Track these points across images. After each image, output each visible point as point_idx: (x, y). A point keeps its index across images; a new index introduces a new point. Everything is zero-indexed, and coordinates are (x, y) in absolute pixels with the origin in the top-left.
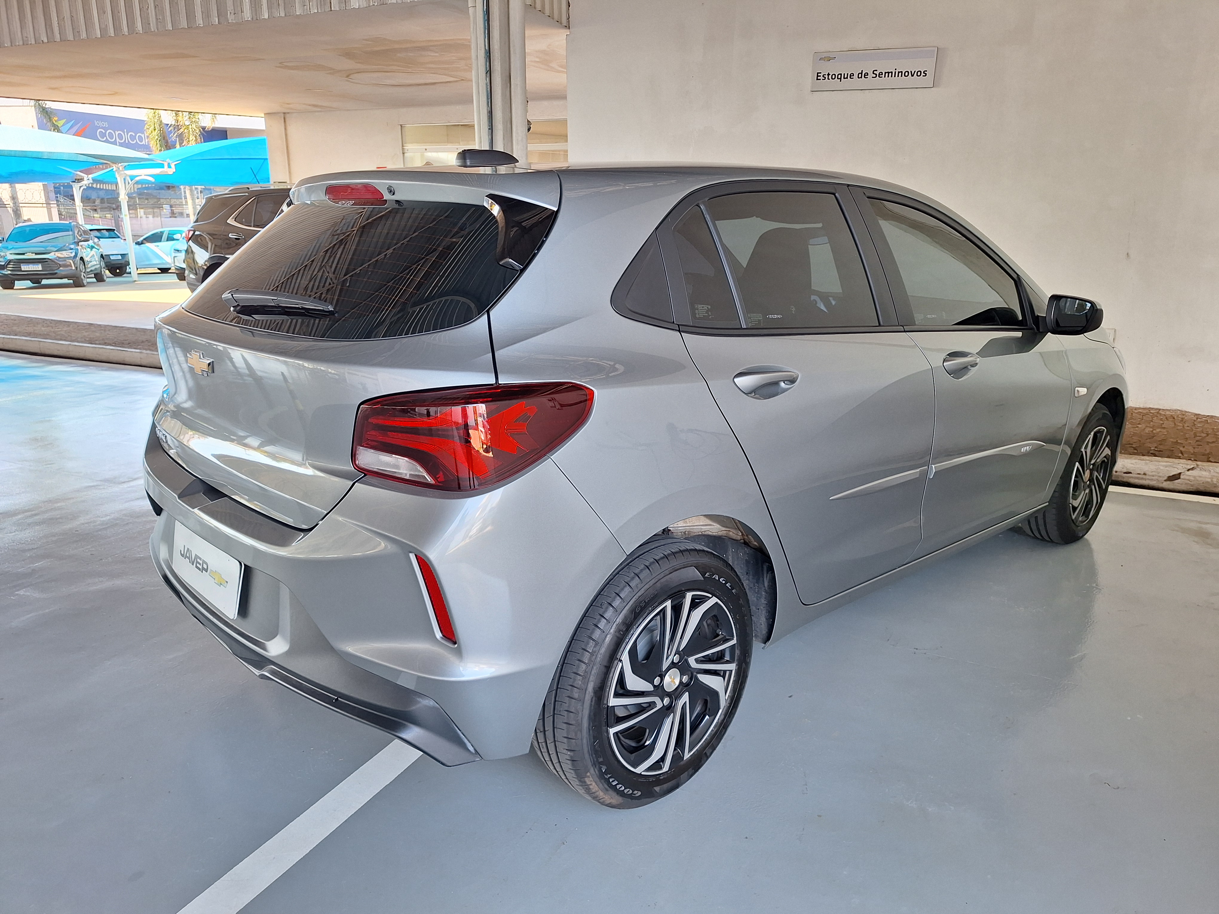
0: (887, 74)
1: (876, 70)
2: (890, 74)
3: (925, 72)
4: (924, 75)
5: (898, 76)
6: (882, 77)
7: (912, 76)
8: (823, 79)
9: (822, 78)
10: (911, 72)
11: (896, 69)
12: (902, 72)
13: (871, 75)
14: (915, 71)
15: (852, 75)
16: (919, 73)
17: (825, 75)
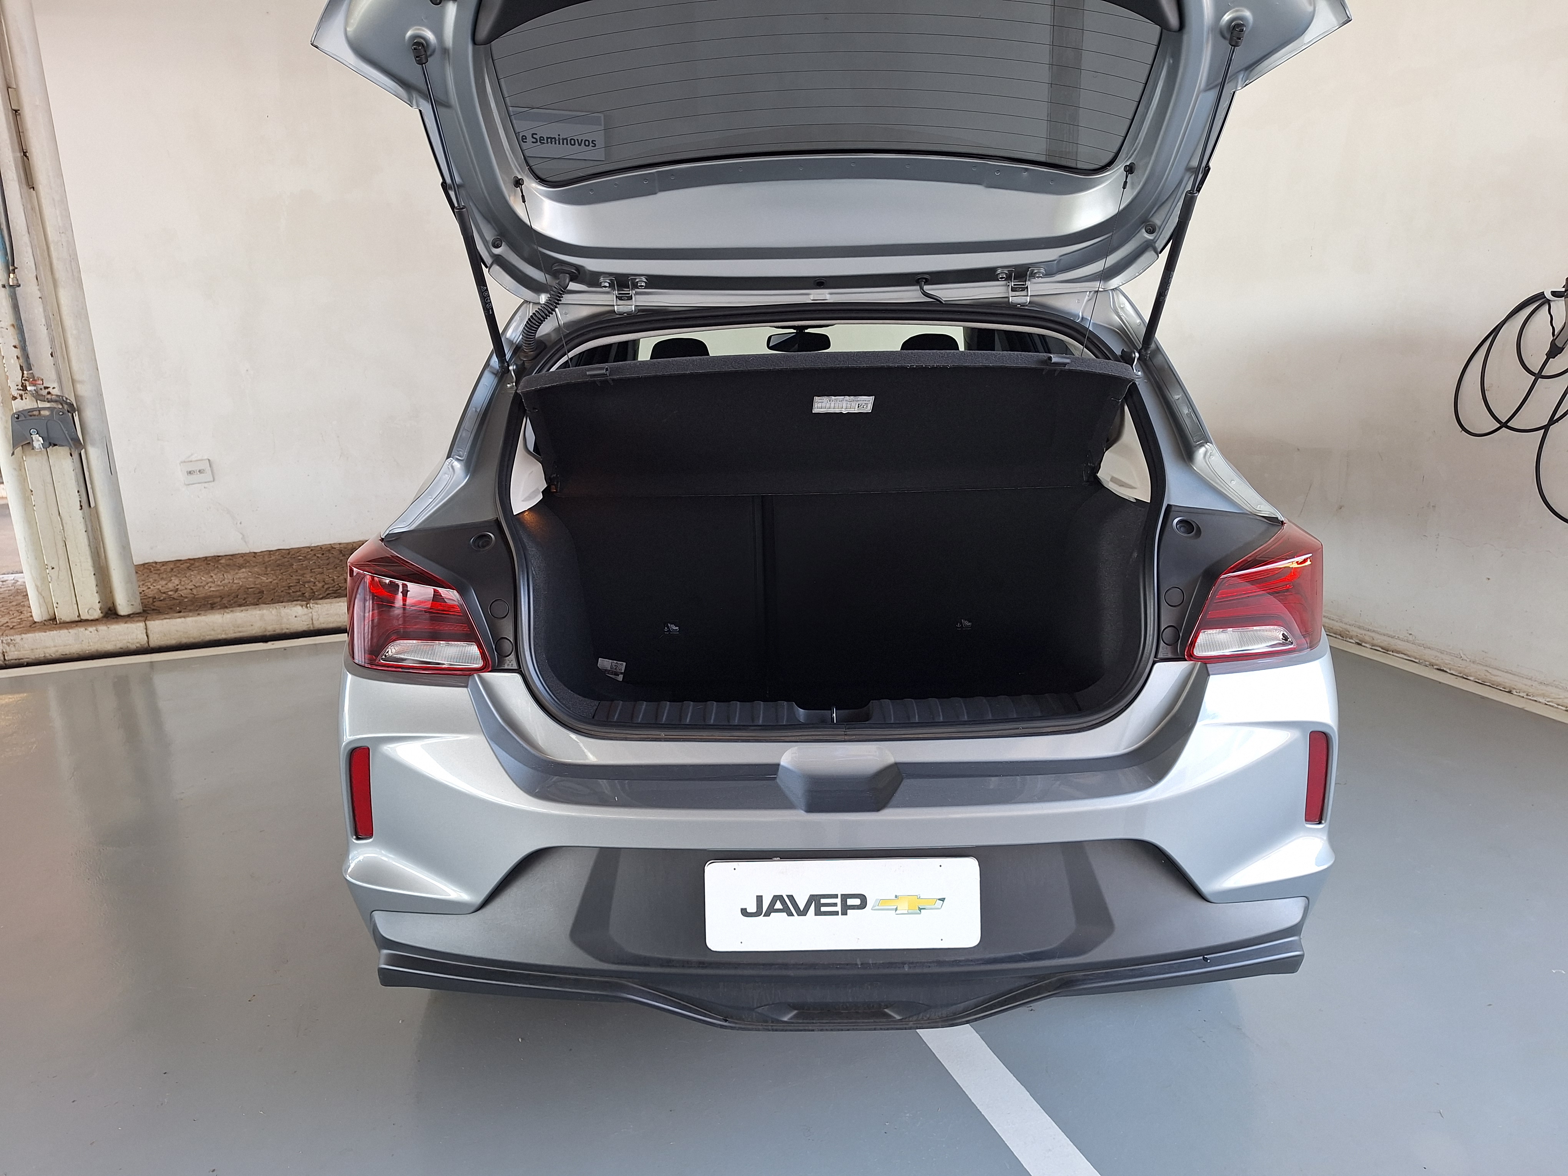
0: (549, 140)
1: (536, 134)
2: (553, 140)
3: (594, 142)
4: (593, 145)
5: (563, 144)
6: (544, 143)
7: (580, 145)
10: (578, 140)
11: (559, 135)
12: (566, 139)
13: (530, 139)
14: (582, 140)
16: (587, 143)
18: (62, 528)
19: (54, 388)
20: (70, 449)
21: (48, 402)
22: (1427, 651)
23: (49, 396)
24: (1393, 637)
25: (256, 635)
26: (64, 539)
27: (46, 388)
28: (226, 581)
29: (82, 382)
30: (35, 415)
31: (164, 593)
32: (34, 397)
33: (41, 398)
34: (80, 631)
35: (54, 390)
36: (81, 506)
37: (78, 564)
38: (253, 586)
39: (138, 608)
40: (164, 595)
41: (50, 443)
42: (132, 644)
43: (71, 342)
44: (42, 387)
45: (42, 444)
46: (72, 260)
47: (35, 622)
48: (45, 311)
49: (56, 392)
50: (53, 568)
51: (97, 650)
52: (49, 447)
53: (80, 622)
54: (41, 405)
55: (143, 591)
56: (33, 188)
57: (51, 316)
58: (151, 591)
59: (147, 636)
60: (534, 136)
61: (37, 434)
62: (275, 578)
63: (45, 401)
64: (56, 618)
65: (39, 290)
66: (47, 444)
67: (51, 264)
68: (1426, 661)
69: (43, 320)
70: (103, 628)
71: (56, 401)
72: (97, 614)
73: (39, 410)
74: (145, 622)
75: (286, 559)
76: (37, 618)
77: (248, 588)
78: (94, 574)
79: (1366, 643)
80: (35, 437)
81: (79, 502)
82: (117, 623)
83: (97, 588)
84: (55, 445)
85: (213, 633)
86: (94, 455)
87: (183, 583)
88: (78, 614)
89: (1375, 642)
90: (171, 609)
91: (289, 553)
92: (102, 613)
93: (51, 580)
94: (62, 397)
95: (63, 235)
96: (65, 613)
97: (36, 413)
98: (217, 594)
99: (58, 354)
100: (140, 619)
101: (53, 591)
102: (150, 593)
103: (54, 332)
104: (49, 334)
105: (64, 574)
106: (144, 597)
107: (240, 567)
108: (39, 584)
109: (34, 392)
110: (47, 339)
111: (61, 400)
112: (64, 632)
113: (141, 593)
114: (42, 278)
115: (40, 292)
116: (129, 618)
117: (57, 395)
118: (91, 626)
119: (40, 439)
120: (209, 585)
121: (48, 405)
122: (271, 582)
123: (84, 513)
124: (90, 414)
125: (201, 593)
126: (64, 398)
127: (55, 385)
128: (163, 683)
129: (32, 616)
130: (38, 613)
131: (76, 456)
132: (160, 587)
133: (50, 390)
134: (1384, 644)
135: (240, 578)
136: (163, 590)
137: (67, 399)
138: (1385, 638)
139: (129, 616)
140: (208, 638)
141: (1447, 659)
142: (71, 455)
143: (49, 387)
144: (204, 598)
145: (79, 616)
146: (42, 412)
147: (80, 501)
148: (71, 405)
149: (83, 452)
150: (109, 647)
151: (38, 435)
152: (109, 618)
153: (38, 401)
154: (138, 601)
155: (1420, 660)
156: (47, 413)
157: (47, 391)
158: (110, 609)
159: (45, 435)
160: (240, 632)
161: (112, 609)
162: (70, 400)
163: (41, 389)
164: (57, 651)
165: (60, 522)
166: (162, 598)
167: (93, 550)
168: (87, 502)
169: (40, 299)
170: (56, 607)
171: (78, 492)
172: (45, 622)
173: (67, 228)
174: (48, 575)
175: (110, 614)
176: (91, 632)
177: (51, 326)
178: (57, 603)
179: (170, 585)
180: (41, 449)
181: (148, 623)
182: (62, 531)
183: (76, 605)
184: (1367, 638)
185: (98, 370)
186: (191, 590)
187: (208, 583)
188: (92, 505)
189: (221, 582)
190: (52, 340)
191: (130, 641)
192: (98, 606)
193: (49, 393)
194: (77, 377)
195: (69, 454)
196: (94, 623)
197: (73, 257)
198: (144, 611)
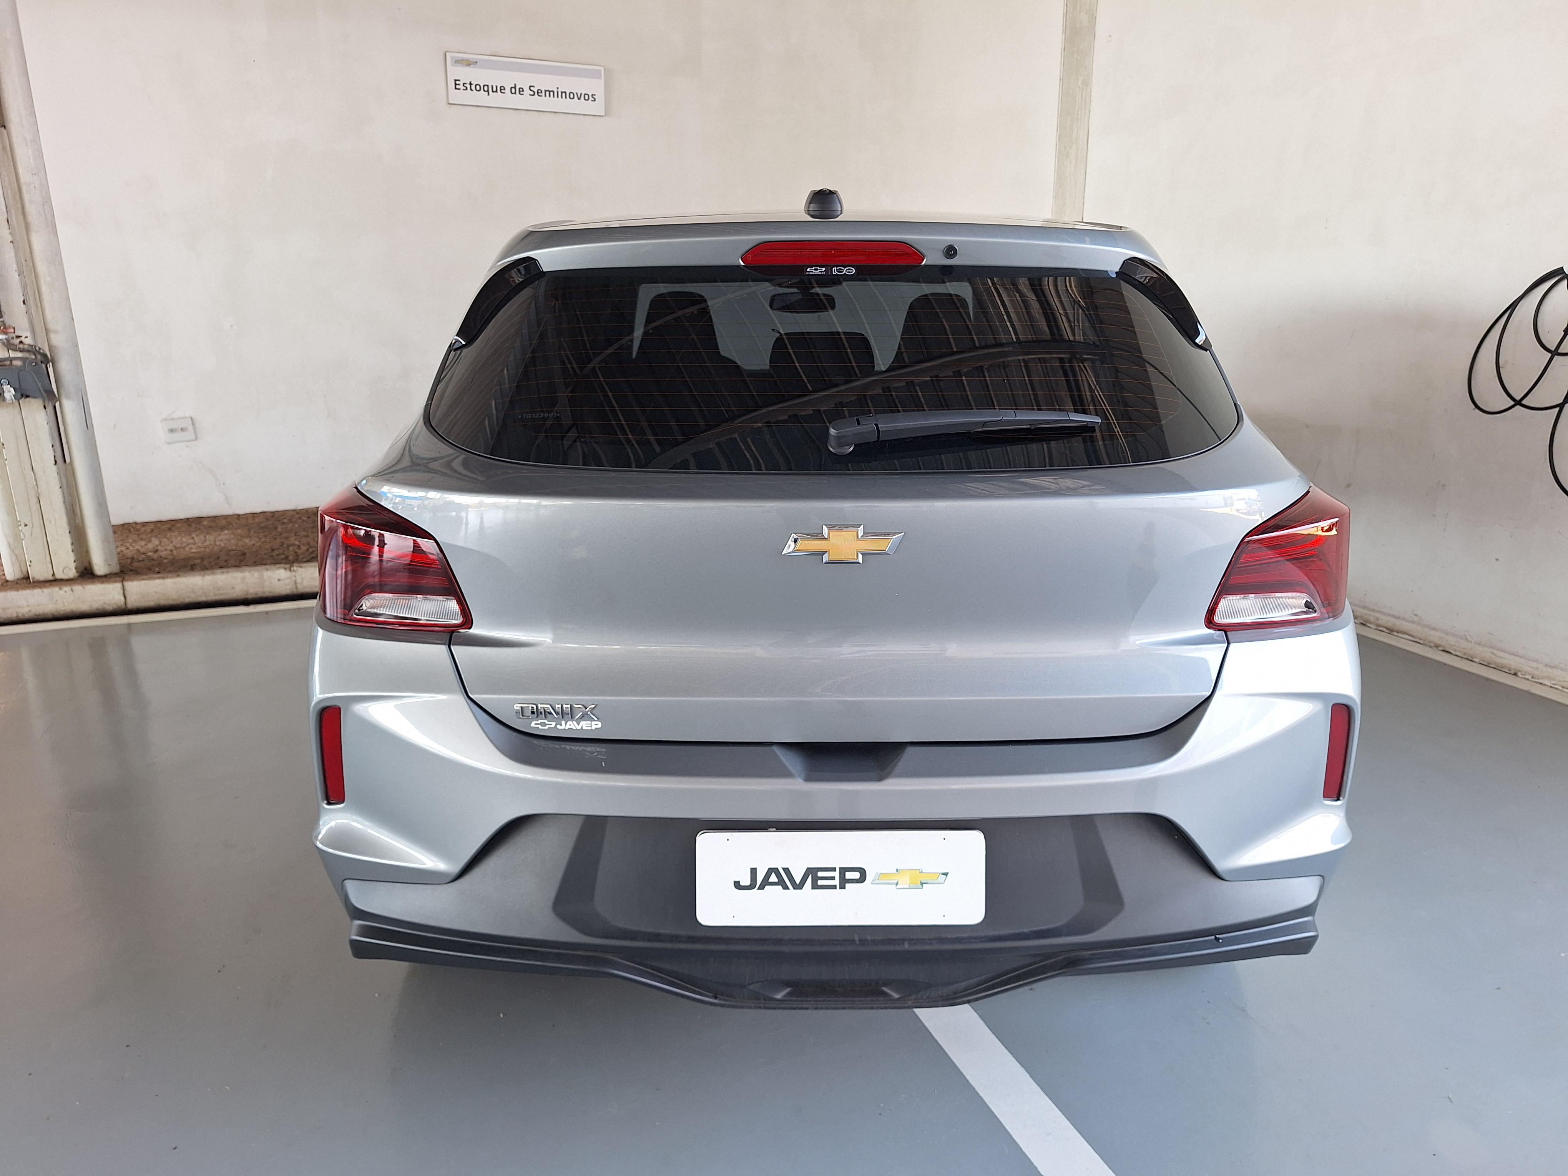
0: (547, 93)
1: (533, 86)
2: (552, 93)
3: (594, 96)
4: (593, 99)
5: (562, 97)
6: (541, 96)
7: (579, 99)
8: (464, 90)
9: (461, 87)
10: (577, 93)
11: (558, 88)
12: (565, 93)
13: (527, 91)
14: (581, 94)
15: (502, 89)
16: (587, 97)
17: (466, 84)
18: (35, 483)
19: (26, 337)
20: (44, 401)
21: (20, 351)
22: (1433, 632)
23: (21, 346)
24: (1398, 618)
25: (238, 598)
26: (37, 494)
27: (18, 337)
28: (208, 543)
29: (56, 332)
30: (5, 365)
31: (144, 553)
32: (5, 345)
33: (12, 347)
34: (55, 590)
35: (27, 339)
36: (56, 461)
37: (53, 522)
38: (234, 548)
39: (116, 568)
40: (143, 556)
41: (22, 394)
42: (109, 605)
43: (44, 289)
44: (14, 335)
45: (14, 395)
46: (45, 204)
47: (8, 581)
48: (16, 256)
49: (28, 341)
50: (26, 525)
51: (72, 612)
52: (21, 398)
53: (55, 581)
54: (12, 354)
55: (122, 551)
56: (5, 127)
57: (23, 261)
58: (130, 552)
59: (125, 597)
60: (532, 88)
61: (8, 384)
62: (257, 540)
63: (16, 351)
64: (29, 577)
65: (11, 233)
66: (19, 395)
67: (23, 207)
68: (1430, 642)
69: (15, 266)
70: (78, 588)
71: (28, 351)
72: (72, 573)
73: (11, 360)
74: (122, 582)
75: (270, 522)
76: (9, 576)
77: (230, 551)
78: (70, 532)
79: (1370, 623)
80: (6, 388)
81: (53, 458)
82: (93, 583)
83: (73, 547)
84: (27, 396)
85: (192, 595)
86: (69, 408)
87: (163, 544)
88: (52, 572)
89: (1380, 622)
90: (150, 569)
91: (273, 516)
92: (77, 572)
93: (24, 537)
94: (35, 347)
95: (35, 177)
96: (38, 572)
97: (8, 363)
98: (198, 555)
99: (31, 302)
100: (118, 579)
101: (26, 550)
102: (129, 554)
103: (27, 278)
104: (21, 280)
105: (38, 531)
106: (121, 557)
107: (223, 528)
108: (12, 543)
109: (5, 341)
110: (19, 285)
111: (33, 350)
112: (37, 591)
113: (119, 553)
114: (14, 222)
115: (12, 235)
116: (106, 578)
117: (30, 345)
118: (66, 585)
119: (12, 390)
120: (190, 546)
121: (19, 355)
122: (254, 545)
123: (58, 469)
124: (64, 365)
125: (182, 554)
126: (37, 348)
127: (28, 334)
128: (140, 645)
129: (4, 575)
130: (10, 573)
131: (50, 409)
132: (139, 547)
133: (23, 339)
134: (1389, 625)
135: (223, 539)
136: (142, 550)
137: (40, 349)
138: (1389, 618)
139: (105, 576)
140: (188, 600)
141: (1452, 640)
142: (45, 408)
143: (21, 336)
144: (184, 560)
145: (54, 574)
146: (15, 363)
147: (55, 456)
148: (45, 355)
149: (57, 404)
150: (84, 607)
151: (9, 386)
152: (84, 578)
153: (10, 351)
154: (116, 560)
155: (1425, 640)
156: (18, 363)
157: (19, 340)
158: (86, 569)
159: (17, 386)
160: (221, 595)
161: (88, 568)
162: (43, 350)
163: (13, 338)
164: (30, 611)
165: (34, 477)
166: (141, 559)
167: (68, 507)
168: (62, 457)
169: (11, 244)
170: (30, 566)
171: (53, 446)
172: (18, 581)
173: (41, 170)
174: (21, 533)
175: (86, 574)
176: (66, 592)
177: (23, 273)
178: (31, 562)
179: (150, 546)
180: (13, 400)
181: (126, 584)
182: (36, 487)
183: (50, 565)
184: (1372, 619)
185: (73, 319)
186: (171, 551)
187: (188, 545)
188: (68, 460)
189: (203, 544)
190: (24, 287)
191: (107, 602)
192: (73, 565)
193: (21, 342)
194: (51, 326)
195: (43, 407)
196: (69, 582)
197: (47, 200)
198: (122, 571)
